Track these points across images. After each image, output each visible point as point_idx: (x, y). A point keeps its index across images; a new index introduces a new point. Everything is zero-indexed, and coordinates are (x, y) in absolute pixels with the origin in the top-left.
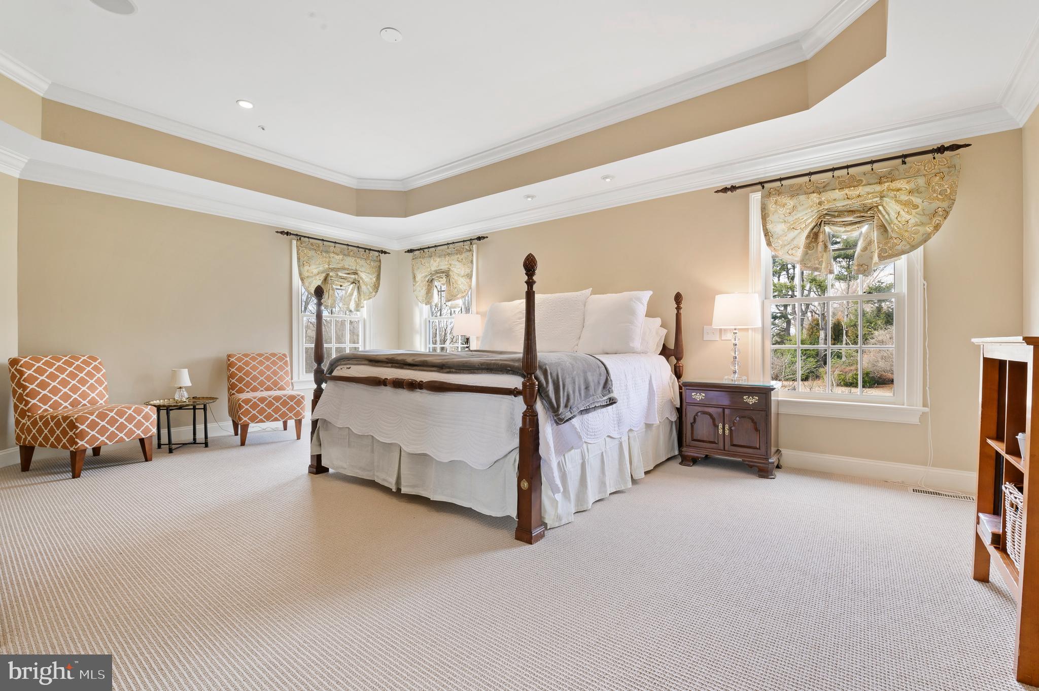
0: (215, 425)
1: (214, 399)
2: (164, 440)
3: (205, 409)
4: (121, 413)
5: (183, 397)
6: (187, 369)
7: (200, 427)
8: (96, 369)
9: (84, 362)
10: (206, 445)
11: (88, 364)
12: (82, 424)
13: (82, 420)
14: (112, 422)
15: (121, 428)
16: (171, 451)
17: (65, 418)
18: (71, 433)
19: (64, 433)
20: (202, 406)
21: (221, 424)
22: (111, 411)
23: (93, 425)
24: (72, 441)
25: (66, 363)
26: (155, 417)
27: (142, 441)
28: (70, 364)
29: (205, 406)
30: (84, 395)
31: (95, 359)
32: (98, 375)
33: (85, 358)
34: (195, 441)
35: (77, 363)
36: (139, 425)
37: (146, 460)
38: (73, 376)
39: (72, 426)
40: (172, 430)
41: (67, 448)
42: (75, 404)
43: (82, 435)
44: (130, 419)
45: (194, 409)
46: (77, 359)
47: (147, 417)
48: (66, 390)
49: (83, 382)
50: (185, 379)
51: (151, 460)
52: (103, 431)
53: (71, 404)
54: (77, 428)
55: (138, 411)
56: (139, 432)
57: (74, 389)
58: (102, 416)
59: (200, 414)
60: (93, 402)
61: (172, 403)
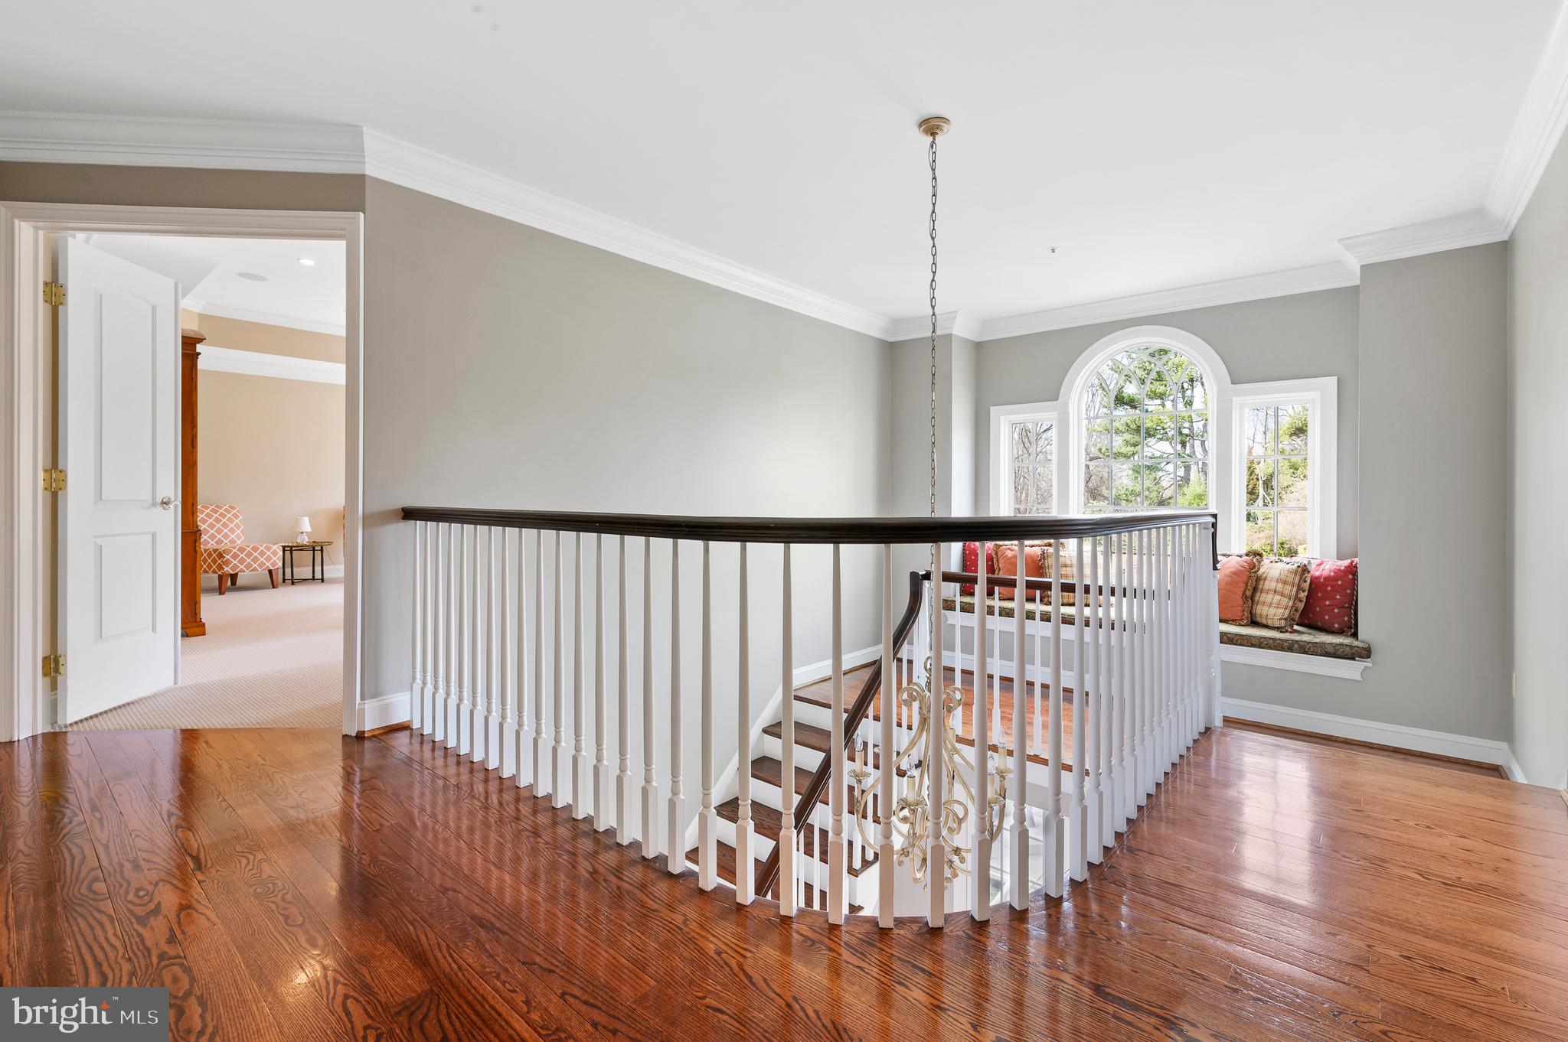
0: (332, 567)
1: (330, 543)
2: (288, 576)
3: (322, 550)
4: (255, 549)
5: (305, 540)
6: (307, 518)
7: (318, 568)
8: (235, 515)
9: (226, 510)
10: (322, 580)
11: (229, 512)
12: (228, 555)
13: (228, 552)
14: (249, 555)
15: (255, 560)
16: (293, 583)
17: (215, 551)
18: (220, 561)
19: (214, 561)
20: (320, 548)
21: (337, 566)
22: (235, 548)
23: (235, 556)
24: (220, 567)
25: (212, 510)
26: (281, 553)
27: (270, 571)
28: (215, 512)
29: (322, 547)
30: (226, 536)
31: (234, 509)
32: (237, 521)
33: (226, 507)
34: (314, 579)
35: (220, 511)
36: (268, 559)
37: (274, 587)
38: (218, 521)
39: (221, 556)
40: (295, 569)
41: (216, 573)
42: (219, 542)
43: (227, 563)
44: (262, 554)
45: (314, 550)
46: (221, 508)
47: (275, 553)
48: (213, 531)
49: (225, 525)
50: (306, 525)
51: (277, 588)
52: (242, 561)
53: (217, 543)
54: (224, 557)
55: (268, 548)
56: (268, 564)
57: (219, 531)
58: (242, 550)
59: (318, 554)
60: (232, 541)
61: (295, 544)
